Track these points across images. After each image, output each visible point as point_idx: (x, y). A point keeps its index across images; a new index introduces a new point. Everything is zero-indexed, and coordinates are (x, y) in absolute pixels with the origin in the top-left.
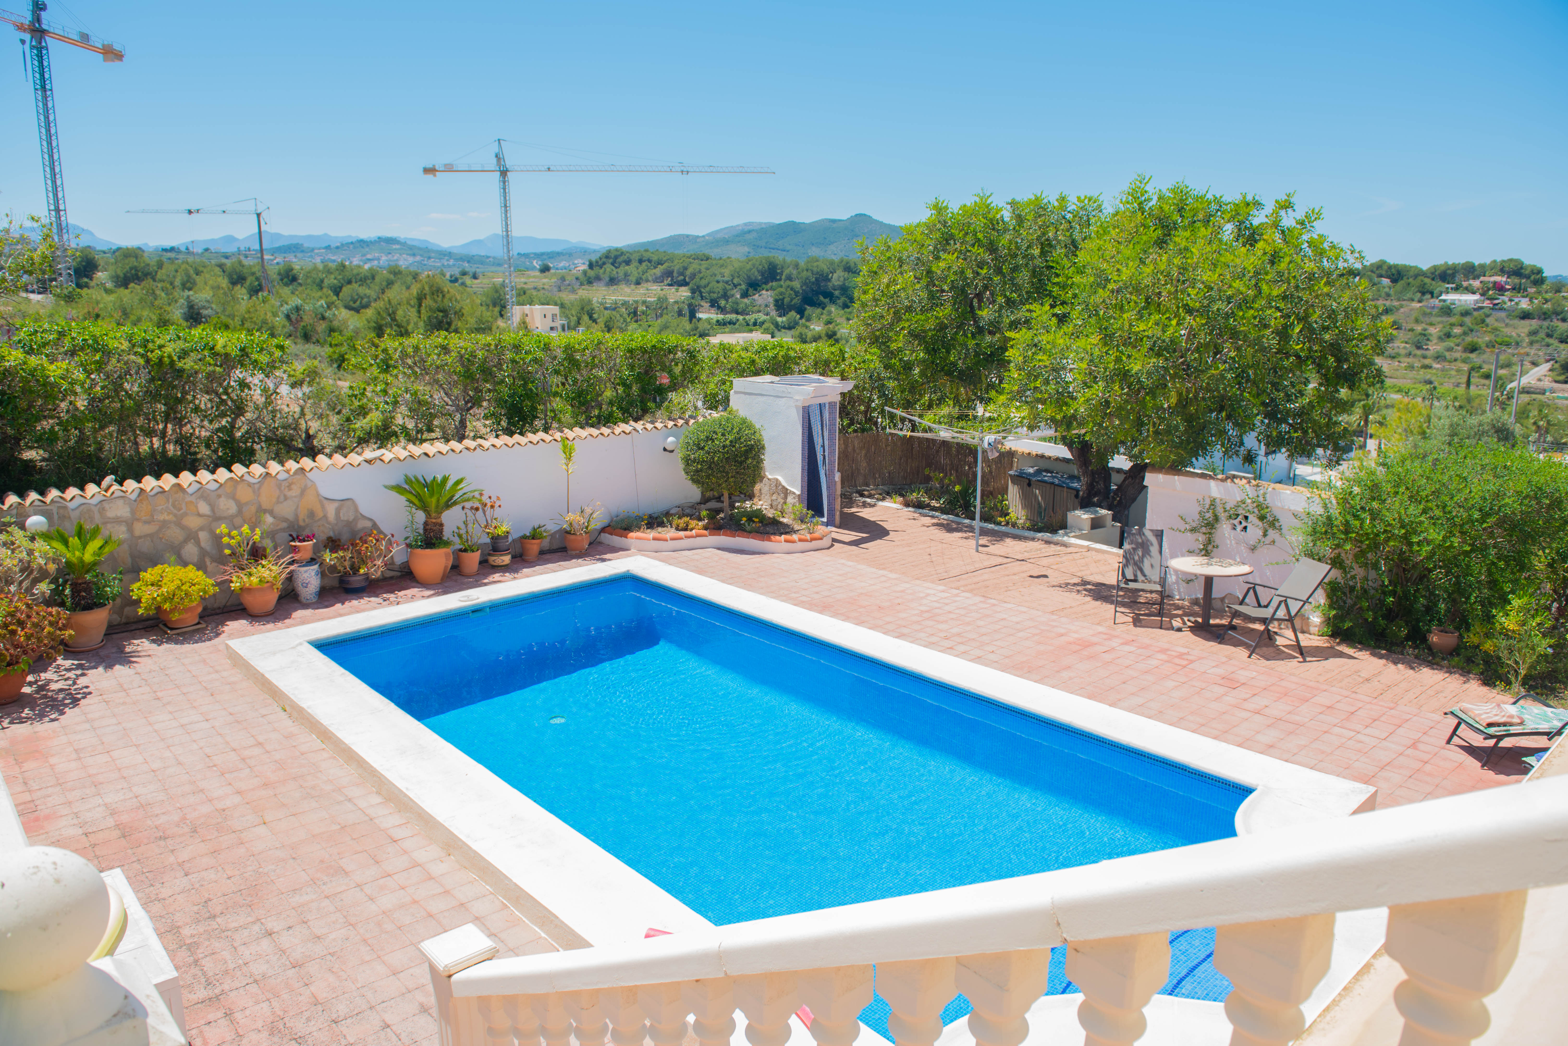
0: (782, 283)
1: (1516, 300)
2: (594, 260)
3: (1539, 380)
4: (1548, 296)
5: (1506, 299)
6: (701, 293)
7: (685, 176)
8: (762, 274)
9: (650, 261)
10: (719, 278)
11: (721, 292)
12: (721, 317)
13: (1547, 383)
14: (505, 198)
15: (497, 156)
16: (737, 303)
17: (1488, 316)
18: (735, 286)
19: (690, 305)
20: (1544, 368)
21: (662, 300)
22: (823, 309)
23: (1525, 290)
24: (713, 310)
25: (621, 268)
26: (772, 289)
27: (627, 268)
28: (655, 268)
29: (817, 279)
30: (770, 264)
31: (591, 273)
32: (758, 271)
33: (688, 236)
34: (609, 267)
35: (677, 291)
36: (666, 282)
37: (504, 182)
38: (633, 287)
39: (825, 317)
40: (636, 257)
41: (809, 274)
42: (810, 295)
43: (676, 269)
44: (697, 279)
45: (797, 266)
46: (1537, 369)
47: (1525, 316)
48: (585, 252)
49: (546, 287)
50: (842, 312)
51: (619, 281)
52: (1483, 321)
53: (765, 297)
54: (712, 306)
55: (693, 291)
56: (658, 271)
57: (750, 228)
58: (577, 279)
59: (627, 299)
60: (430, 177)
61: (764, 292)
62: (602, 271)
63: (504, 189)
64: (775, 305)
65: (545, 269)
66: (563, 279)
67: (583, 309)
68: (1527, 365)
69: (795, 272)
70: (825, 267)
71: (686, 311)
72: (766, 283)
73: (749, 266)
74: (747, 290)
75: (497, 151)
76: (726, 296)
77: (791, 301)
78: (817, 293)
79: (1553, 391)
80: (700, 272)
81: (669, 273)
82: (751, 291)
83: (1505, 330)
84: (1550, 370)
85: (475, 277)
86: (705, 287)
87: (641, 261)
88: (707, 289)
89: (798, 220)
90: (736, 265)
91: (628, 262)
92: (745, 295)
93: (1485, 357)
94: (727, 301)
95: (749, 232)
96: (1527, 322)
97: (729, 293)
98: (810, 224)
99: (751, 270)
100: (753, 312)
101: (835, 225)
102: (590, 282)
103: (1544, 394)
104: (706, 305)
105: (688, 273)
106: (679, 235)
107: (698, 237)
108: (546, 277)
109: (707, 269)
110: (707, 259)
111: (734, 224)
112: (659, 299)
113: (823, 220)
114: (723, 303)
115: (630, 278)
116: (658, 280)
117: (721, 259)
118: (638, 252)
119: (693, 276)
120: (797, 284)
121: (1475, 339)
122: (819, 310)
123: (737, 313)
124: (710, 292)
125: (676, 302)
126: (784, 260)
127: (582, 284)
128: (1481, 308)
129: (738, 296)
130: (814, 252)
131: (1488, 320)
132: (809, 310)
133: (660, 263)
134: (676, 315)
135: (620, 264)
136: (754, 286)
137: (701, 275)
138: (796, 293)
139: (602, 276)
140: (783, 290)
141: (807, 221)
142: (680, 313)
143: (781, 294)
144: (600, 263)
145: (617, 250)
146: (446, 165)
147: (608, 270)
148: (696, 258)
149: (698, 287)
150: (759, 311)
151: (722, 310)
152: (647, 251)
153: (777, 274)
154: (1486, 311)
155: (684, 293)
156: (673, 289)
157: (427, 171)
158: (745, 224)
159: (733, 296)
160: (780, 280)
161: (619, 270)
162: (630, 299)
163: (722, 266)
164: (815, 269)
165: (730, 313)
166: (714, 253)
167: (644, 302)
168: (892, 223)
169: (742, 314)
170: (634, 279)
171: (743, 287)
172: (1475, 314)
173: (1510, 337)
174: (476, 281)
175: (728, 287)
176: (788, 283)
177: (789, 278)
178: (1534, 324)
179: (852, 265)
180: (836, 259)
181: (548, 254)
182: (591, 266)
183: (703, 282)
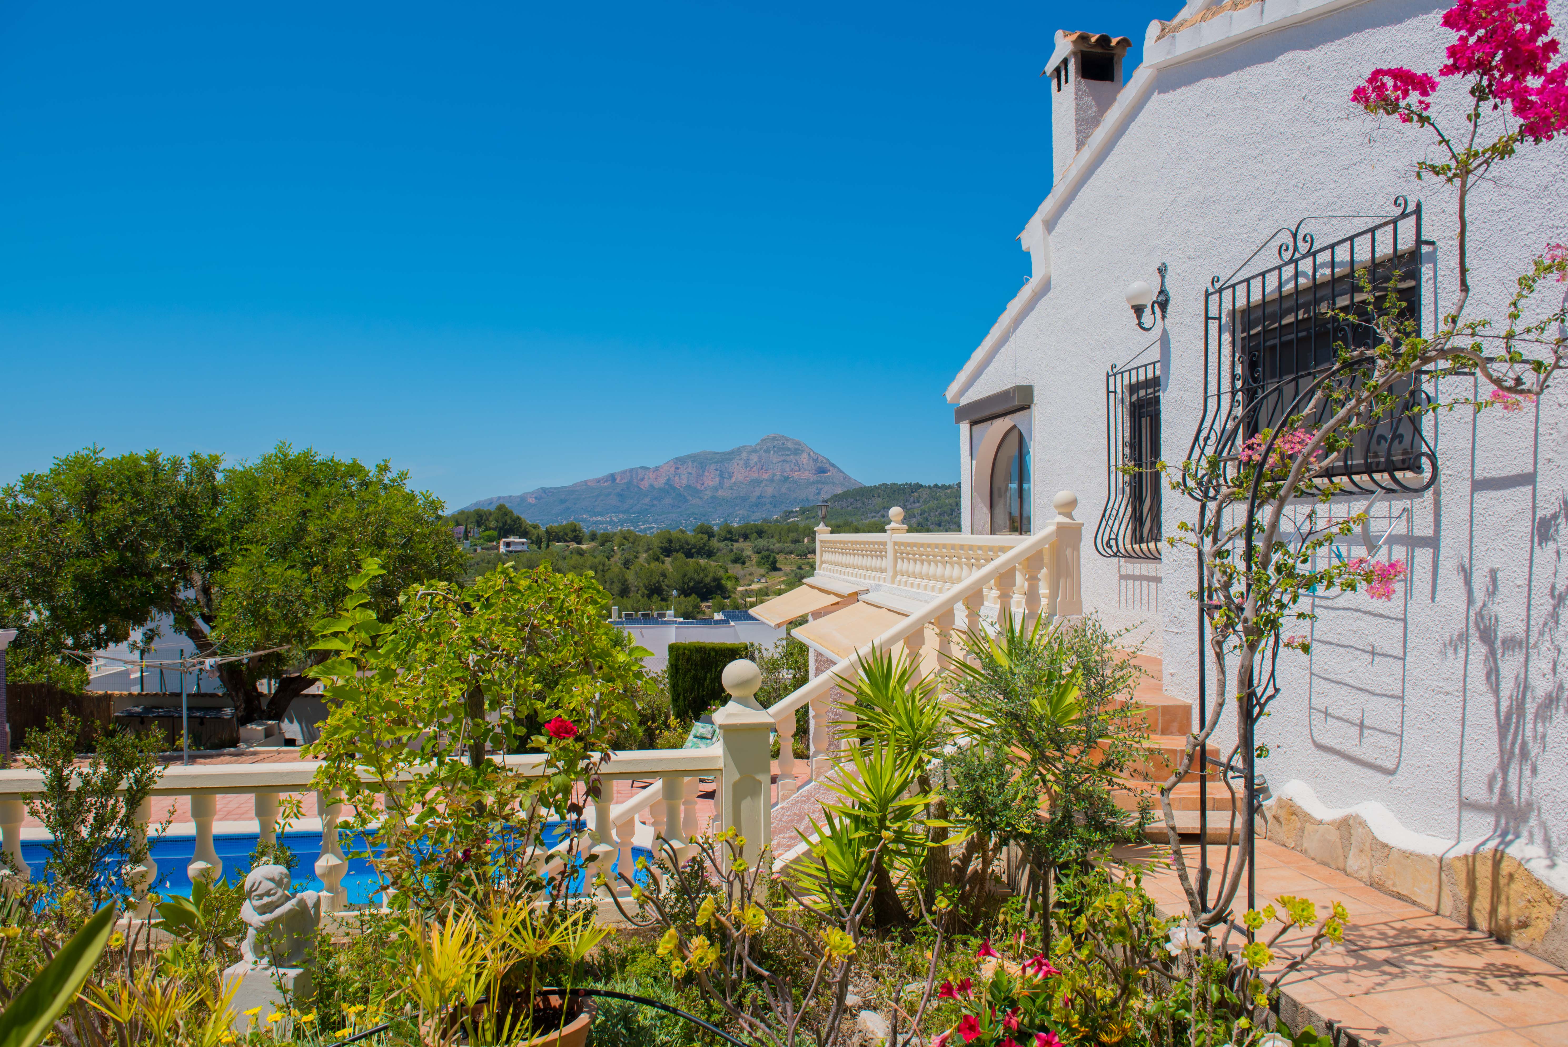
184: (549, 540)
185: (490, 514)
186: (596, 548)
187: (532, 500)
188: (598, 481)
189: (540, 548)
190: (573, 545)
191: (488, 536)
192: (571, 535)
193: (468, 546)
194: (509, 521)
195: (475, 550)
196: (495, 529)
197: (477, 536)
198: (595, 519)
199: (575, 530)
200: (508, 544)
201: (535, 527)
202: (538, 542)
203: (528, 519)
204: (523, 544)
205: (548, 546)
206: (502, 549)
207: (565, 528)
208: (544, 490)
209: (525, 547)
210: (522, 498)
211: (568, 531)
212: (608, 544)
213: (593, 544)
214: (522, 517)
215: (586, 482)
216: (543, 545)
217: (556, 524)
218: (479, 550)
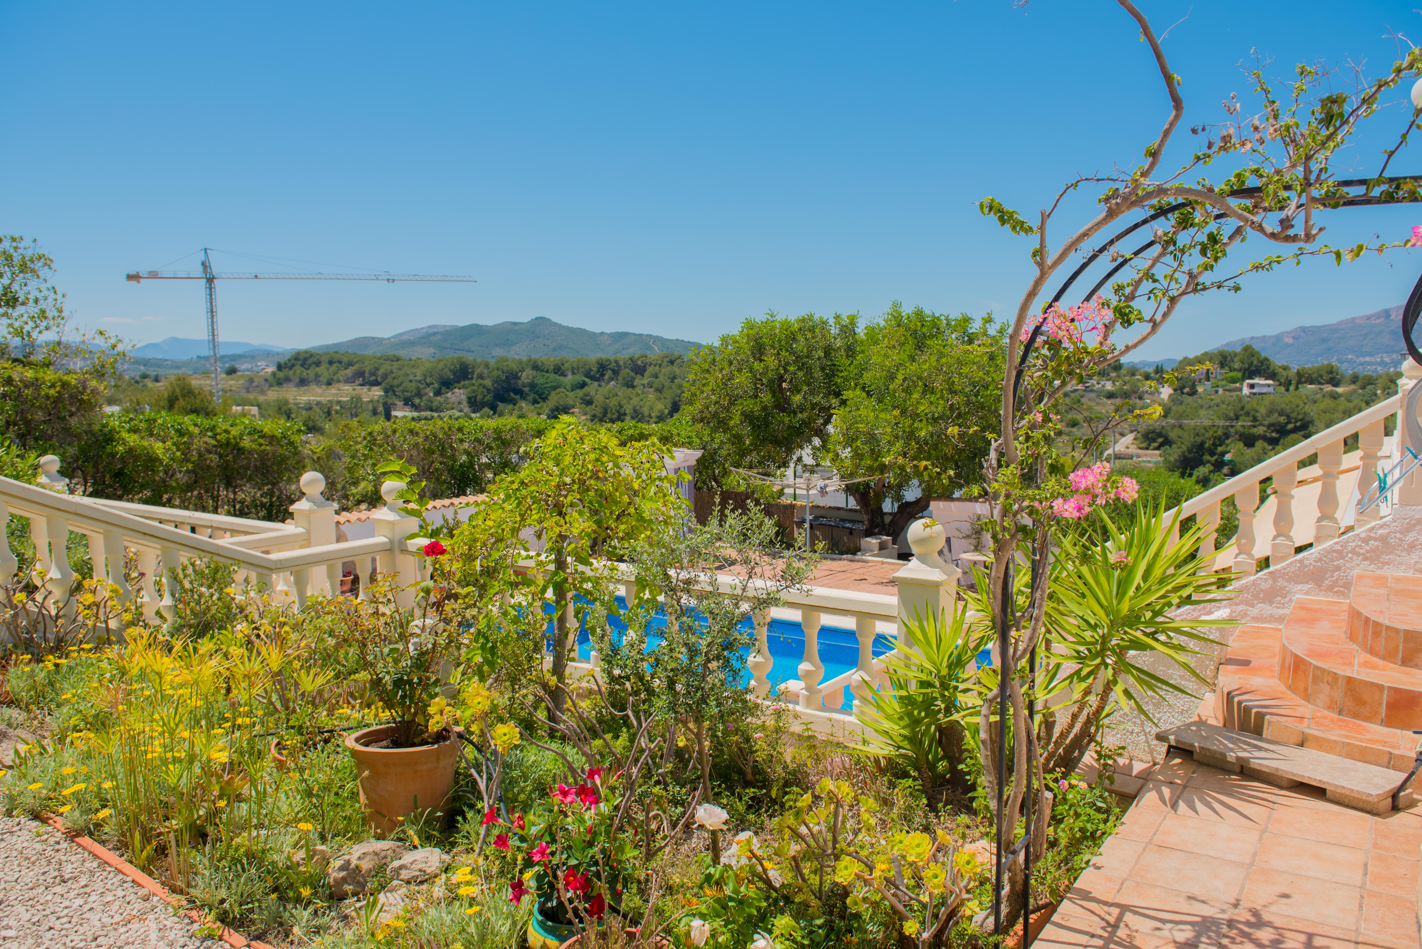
0: (474, 381)
1: (1102, 383)
2: (282, 362)
3: (1127, 448)
4: (1127, 378)
5: (1095, 382)
6: (394, 392)
7: (391, 284)
8: (454, 373)
9: (340, 362)
10: (412, 377)
11: (415, 391)
12: (415, 414)
13: (1133, 450)
14: (211, 304)
15: (203, 264)
16: (431, 401)
17: (1082, 397)
18: (428, 385)
19: (385, 404)
20: (1130, 438)
21: (356, 401)
22: (515, 404)
23: (1108, 375)
24: (407, 408)
25: (311, 369)
26: (464, 387)
27: (317, 369)
28: (346, 369)
29: (507, 377)
30: (462, 364)
31: (281, 375)
32: (450, 371)
33: (373, 338)
34: (298, 369)
35: (369, 390)
36: (357, 382)
37: (211, 289)
38: (324, 387)
39: (516, 412)
40: (325, 359)
41: (500, 373)
42: (502, 392)
43: (367, 370)
44: (389, 379)
45: (487, 366)
46: (1124, 439)
47: (1111, 396)
48: (267, 354)
49: (233, 389)
50: (533, 407)
51: (310, 382)
52: (1079, 401)
53: (459, 395)
54: (406, 404)
55: (386, 391)
56: (349, 372)
57: (435, 330)
58: (266, 380)
59: (318, 399)
60: (134, 283)
61: (456, 390)
62: (291, 372)
63: (211, 295)
64: (469, 402)
65: (232, 371)
66: (251, 381)
67: (280, 409)
68: (1117, 436)
69: (486, 371)
70: (514, 366)
71: (381, 409)
72: (458, 382)
73: (441, 365)
74: (440, 389)
75: (203, 259)
76: (419, 394)
77: (484, 398)
78: (508, 390)
79: (1138, 456)
80: (392, 372)
81: (360, 374)
82: (444, 389)
83: (1096, 408)
84: (1135, 439)
85: (157, 380)
86: (398, 386)
87: (331, 363)
88: (401, 388)
89: (481, 323)
90: (428, 366)
91: (318, 364)
92: (438, 393)
93: (1083, 430)
94: (421, 398)
95: (435, 334)
96: (1112, 401)
97: (422, 392)
98: (493, 327)
99: (443, 369)
100: (447, 409)
101: (516, 328)
102: (279, 383)
103: (1132, 458)
104: (400, 404)
105: (380, 372)
106: (365, 338)
107: (383, 339)
108: (232, 379)
109: (399, 369)
110: (398, 360)
111: (419, 327)
112: (352, 399)
113: (505, 323)
114: (417, 401)
115: (321, 379)
116: (348, 381)
117: (411, 360)
118: (328, 354)
119: (385, 376)
120: (488, 383)
121: (1075, 416)
122: (511, 406)
123: (432, 410)
124: (403, 391)
125: (371, 401)
126: (475, 360)
127: (271, 386)
128: (1076, 390)
129: (432, 395)
130: (499, 352)
131: (1083, 400)
132: (501, 406)
133: (350, 364)
134: (370, 413)
135: (310, 365)
136: (446, 384)
137: (394, 375)
138: (489, 391)
139: (292, 377)
140: (475, 388)
141: (490, 323)
142: (375, 412)
143: (474, 391)
144: (289, 364)
145: (306, 352)
146: (150, 272)
147: (298, 371)
148: (387, 359)
149: (391, 387)
150: (453, 409)
151: (416, 408)
152: (336, 353)
153: (469, 373)
154: (1080, 392)
155: (377, 392)
156: (365, 389)
157: (130, 277)
158: (430, 327)
159: (426, 394)
160: (472, 378)
161: (309, 371)
162: (324, 399)
163: (413, 366)
164: (505, 369)
165: (426, 410)
166: (402, 353)
167: (339, 402)
168: (570, 325)
169: (436, 411)
170: (325, 380)
171: (436, 385)
172: (1072, 395)
173: (1101, 413)
174: (158, 384)
175: (421, 386)
176: (480, 381)
177: (481, 377)
178: (1118, 401)
179: (540, 364)
180: (525, 359)
181: (229, 356)
182: (280, 367)
183: (396, 382)
184: (1299, 382)
185: (1236, 355)
186: (1355, 391)
187: (1289, 340)
188: (1369, 318)
189: (1287, 390)
190: (1328, 388)
191: (1232, 377)
192: (1326, 377)
193: (1209, 388)
194: (1255, 363)
195: (1217, 392)
196: (1239, 370)
197: (1219, 377)
198: (1362, 359)
199: (1331, 372)
200: (1252, 386)
201: (1285, 368)
202: (1287, 384)
203: (1278, 361)
204: (1269, 386)
205: (1297, 388)
206: (1246, 391)
207: (1319, 370)
208: (1303, 329)
209: (1271, 390)
210: (1278, 338)
211: (1323, 372)
212: (1369, 387)
213: (1353, 387)
214: (1271, 359)
215: (1353, 320)
216: (1292, 388)
217: (1309, 365)
218: (1221, 391)
